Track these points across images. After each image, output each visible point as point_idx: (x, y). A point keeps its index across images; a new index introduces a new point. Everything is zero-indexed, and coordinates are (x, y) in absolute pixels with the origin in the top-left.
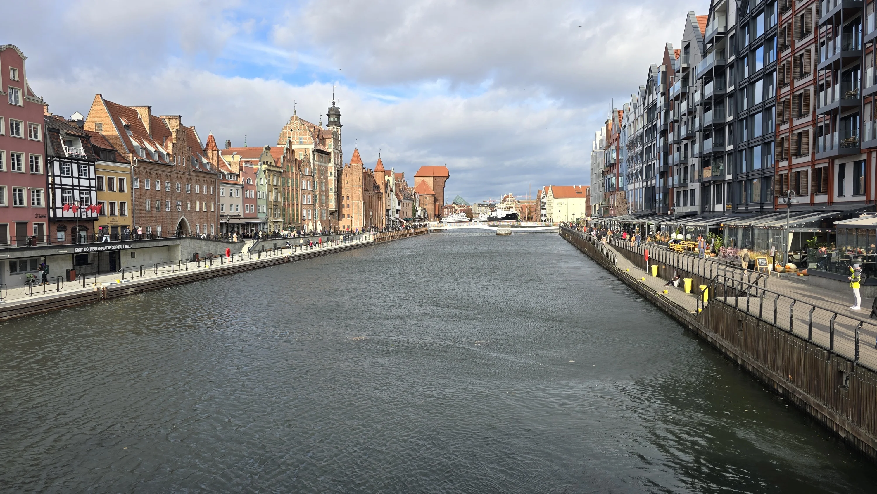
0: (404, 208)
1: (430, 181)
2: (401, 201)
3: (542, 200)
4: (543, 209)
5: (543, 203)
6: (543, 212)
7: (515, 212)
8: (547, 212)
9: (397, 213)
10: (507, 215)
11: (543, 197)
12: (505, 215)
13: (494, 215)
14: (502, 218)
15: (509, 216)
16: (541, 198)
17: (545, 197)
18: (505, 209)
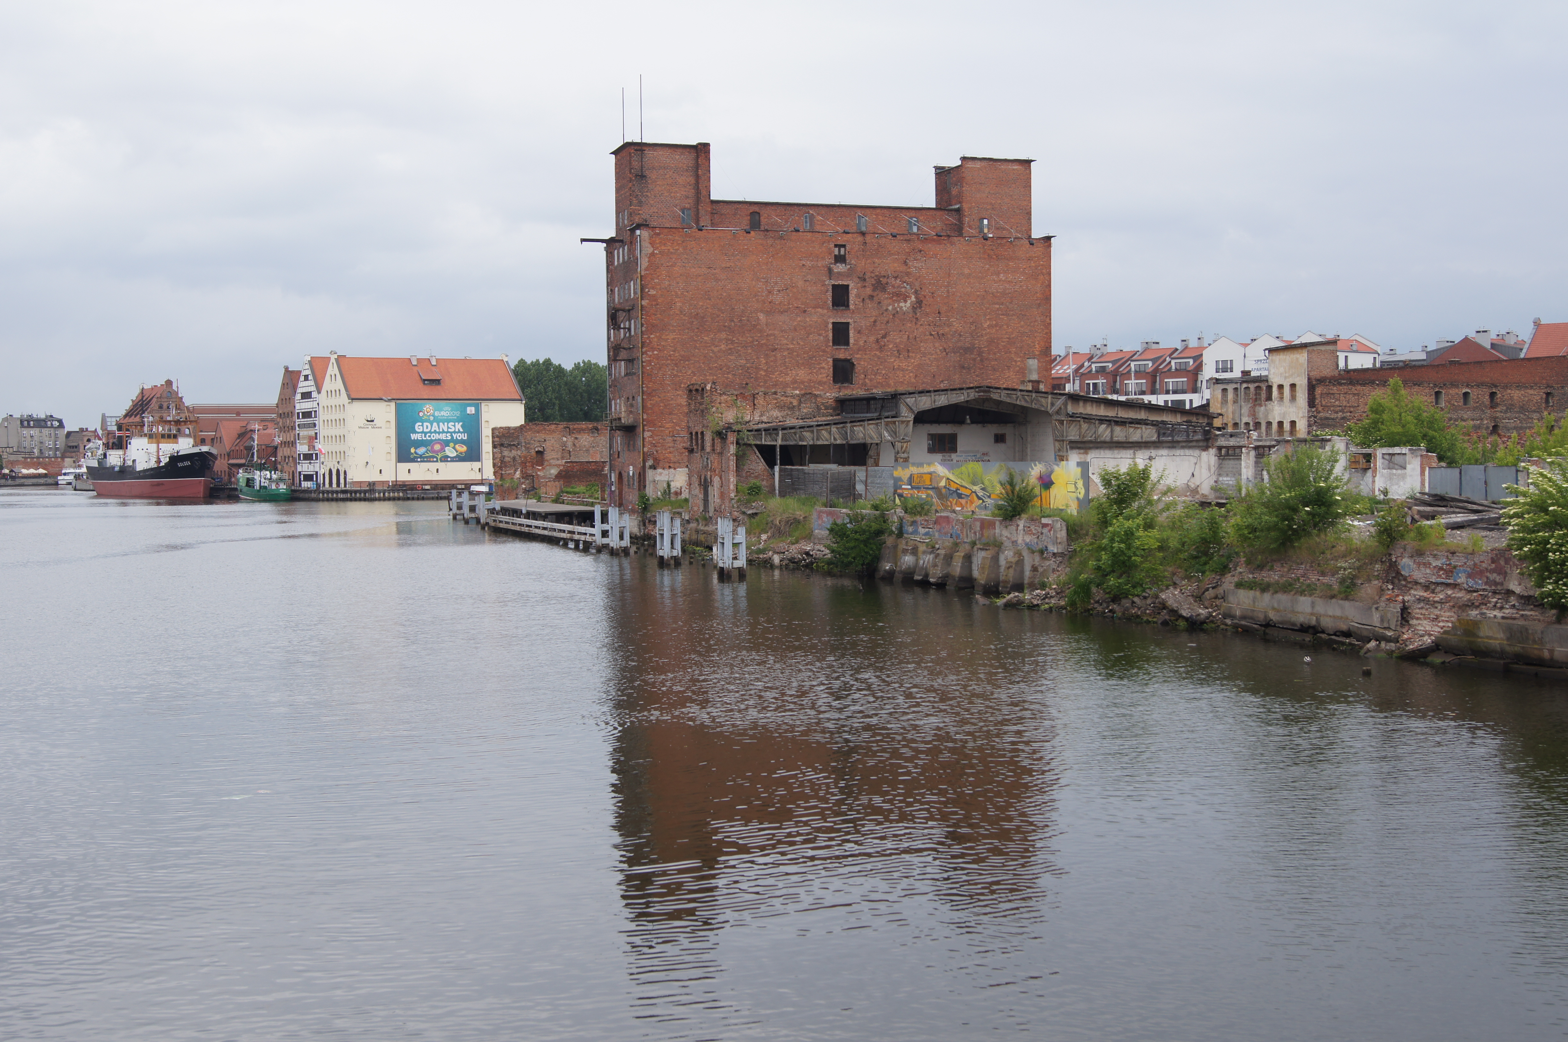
3: (302, 406)
4: (307, 436)
5: (307, 414)
6: (304, 447)
7: (205, 449)
8: (323, 447)
10: (175, 459)
11: (306, 396)
12: (165, 460)
13: (114, 458)
14: (151, 469)
15: (180, 465)
16: (298, 396)
17: (314, 395)
18: (163, 436)
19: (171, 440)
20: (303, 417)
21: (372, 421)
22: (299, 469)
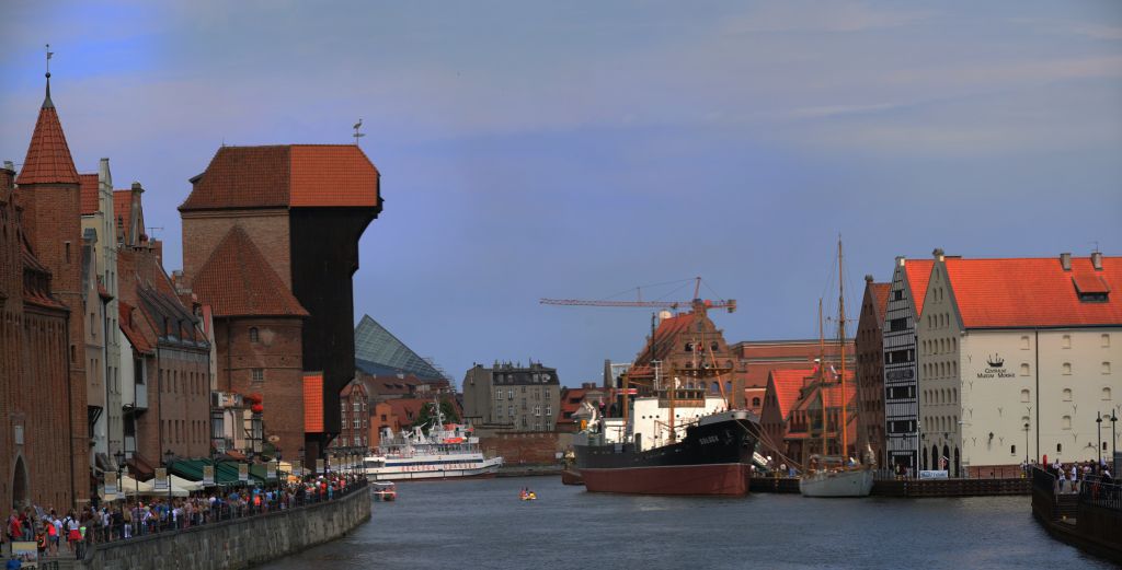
0: (167, 398)
1: (271, 235)
2: (150, 357)
3: (892, 342)
4: (901, 393)
5: (900, 356)
6: (896, 410)
8: (924, 409)
9: (129, 431)
10: (696, 431)
12: (682, 434)
14: (662, 449)
15: (703, 441)
16: (888, 326)
17: (909, 323)
18: (682, 395)
19: (694, 402)
20: (894, 361)
21: (1000, 365)
22: (889, 446)
